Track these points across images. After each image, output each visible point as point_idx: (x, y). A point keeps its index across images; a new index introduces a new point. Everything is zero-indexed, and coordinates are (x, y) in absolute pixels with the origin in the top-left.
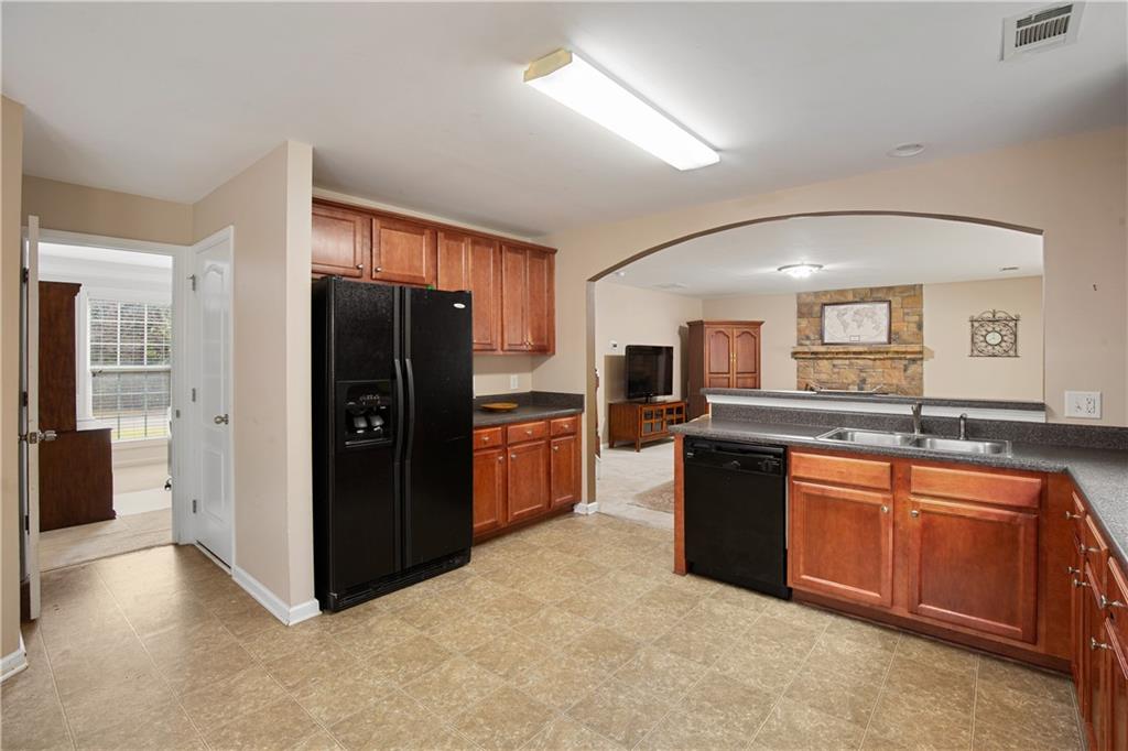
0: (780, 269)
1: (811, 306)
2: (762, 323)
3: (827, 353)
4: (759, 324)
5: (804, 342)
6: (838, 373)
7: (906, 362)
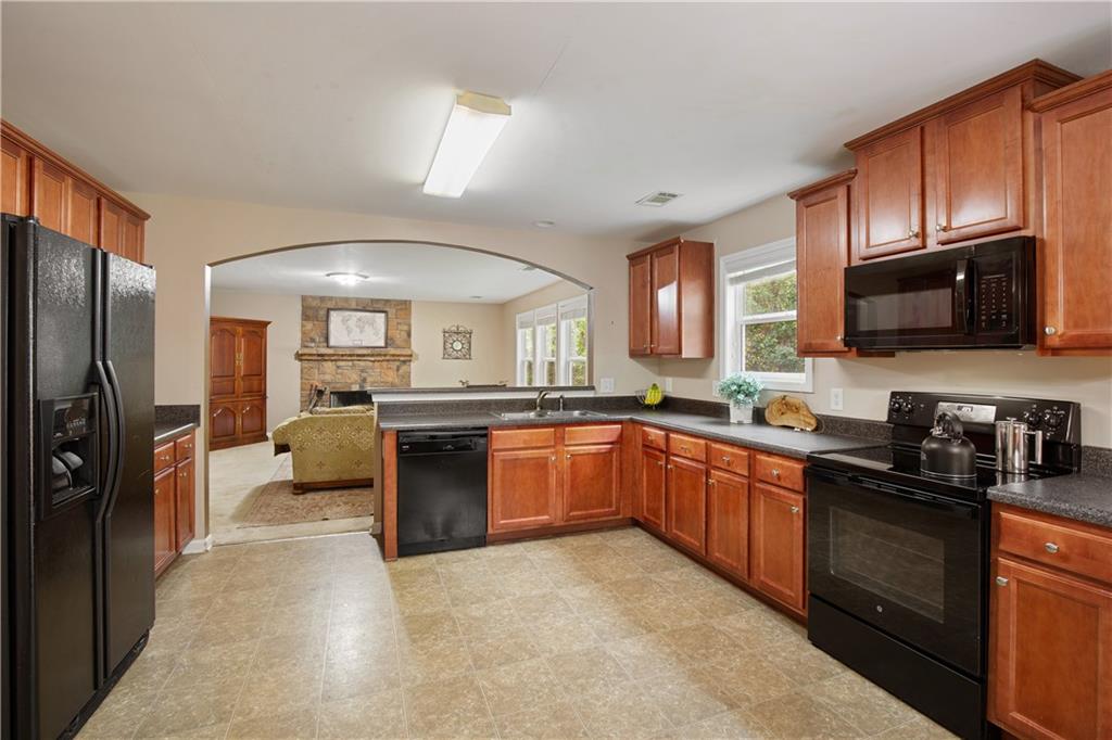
0: (328, 275)
1: (317, 309)
2: (269, 323)
3: (333, 355)
4: (266, 324)
5: (306, 344)
6: (342, 374)
7: (398, 363)
